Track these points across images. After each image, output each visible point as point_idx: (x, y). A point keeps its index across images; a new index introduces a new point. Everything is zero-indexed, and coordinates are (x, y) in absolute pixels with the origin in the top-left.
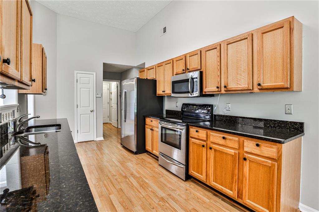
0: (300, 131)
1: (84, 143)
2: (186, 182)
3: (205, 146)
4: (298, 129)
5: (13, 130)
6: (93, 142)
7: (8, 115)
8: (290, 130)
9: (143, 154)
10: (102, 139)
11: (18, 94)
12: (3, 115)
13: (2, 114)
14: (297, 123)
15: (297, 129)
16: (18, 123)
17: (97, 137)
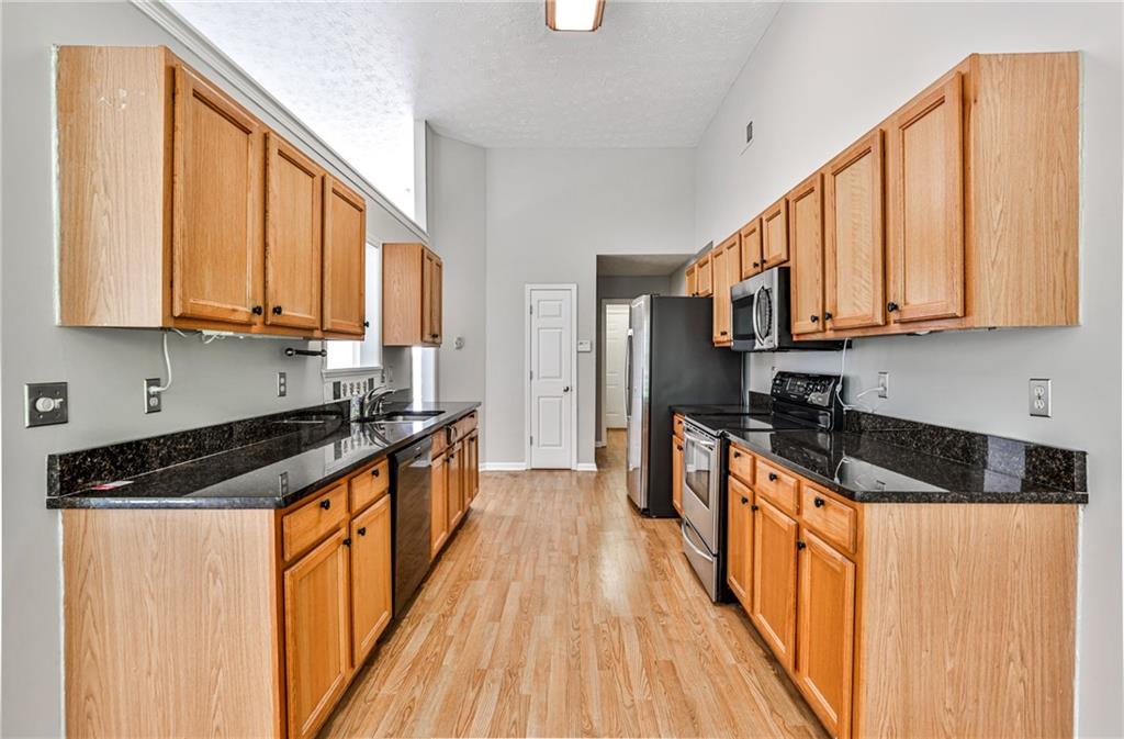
0: (1065, 485)
1: (545, 473)
2: (718, 608)
3: (750, 500)
4: (1058, 475)
5: (358, 414)
6: (567, 473)
7: (356, 386)
8: (1035, 480)
9: (667, 520)
10: (593, 467)
11: (384, 347)
12: (345, 386)
13: (342, 383)
14: (1056, 451)
15: (1055, 476)
16: (367, 401)
17: (578, 462)
